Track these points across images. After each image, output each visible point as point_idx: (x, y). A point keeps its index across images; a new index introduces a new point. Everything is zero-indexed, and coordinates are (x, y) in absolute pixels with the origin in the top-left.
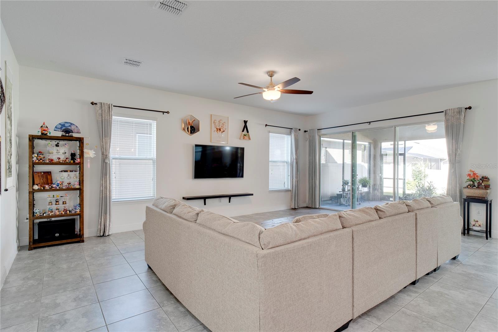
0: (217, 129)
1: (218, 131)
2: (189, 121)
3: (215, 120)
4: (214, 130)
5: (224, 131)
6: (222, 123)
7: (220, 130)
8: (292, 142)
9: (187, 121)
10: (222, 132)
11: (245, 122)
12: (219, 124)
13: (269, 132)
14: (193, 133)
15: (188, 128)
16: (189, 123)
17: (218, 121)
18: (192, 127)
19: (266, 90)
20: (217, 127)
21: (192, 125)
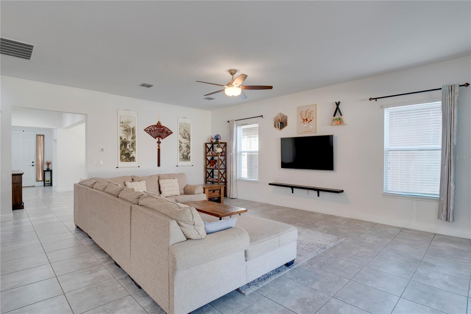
0: (304, 120)
1: (305, 122)
2: (279, 118)
3: (302, 112)
4: (301, 122)
5: (311, 120)
6: (309, 112)
7: (307, 120)
8: (453, 110)
9: (278, 119)
10: (309, 122)
11: (338, 104)
12: (305, 114)
13: (382, 107)
14: (282, 128)
15: (278, 125)
16: (279, 120)
17: (305, 112)
18: (281, 123)
19: (226, 87)
20: (304, 118)
21: (281, 122)
